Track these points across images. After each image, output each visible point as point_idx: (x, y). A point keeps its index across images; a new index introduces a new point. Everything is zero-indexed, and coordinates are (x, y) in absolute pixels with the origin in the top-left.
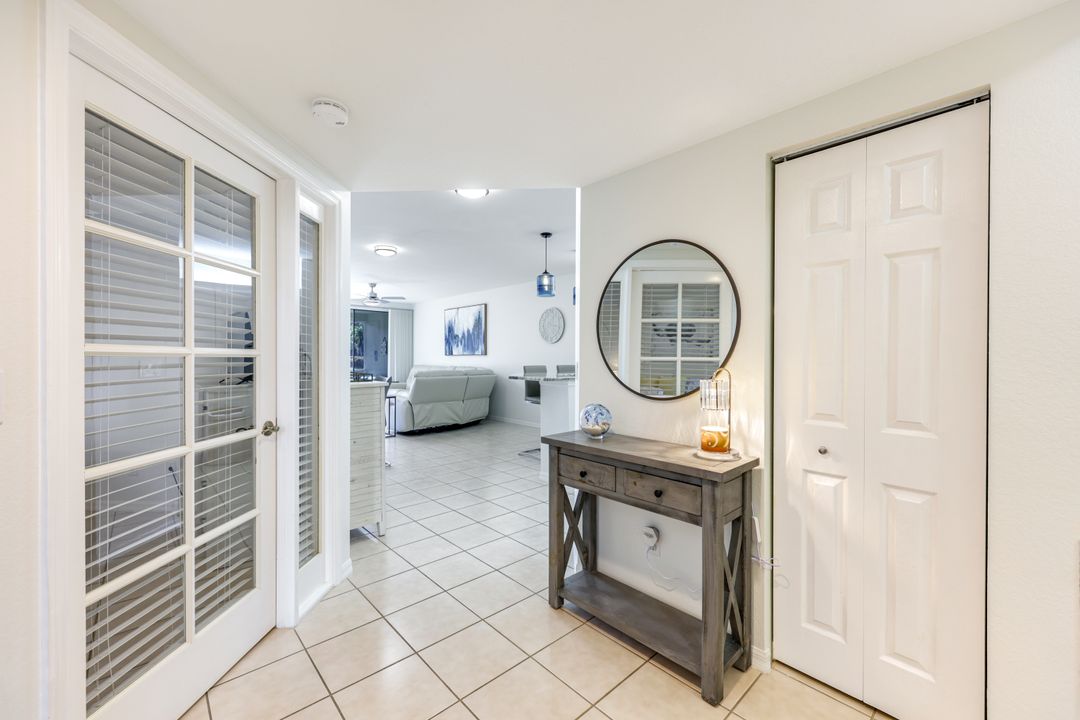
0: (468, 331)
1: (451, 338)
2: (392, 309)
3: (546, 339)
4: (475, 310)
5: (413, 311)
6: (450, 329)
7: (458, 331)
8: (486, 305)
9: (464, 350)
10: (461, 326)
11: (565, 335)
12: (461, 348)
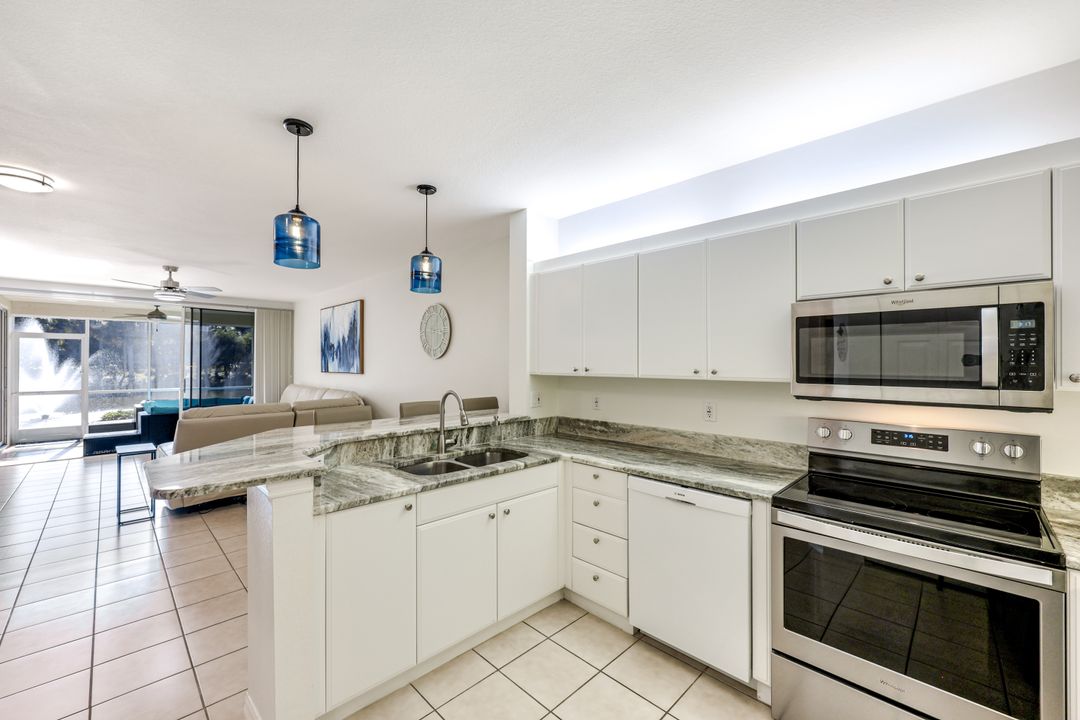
0: (344, 339)
1: (327, 349)
2: (258, 308)
3: (429, 353)
4: (350, 308)
5: (293, 311)
6: (326, 336)
7: (334, 340)
8: (362, 302)
9: (339, 366)
10: (337, 332)
11: (452, 347)
12: (336, 361)
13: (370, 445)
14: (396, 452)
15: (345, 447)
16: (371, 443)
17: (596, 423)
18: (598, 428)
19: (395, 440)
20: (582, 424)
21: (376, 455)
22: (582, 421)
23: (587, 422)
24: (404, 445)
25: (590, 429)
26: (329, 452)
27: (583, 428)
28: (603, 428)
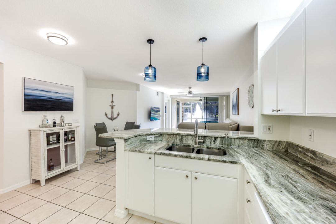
4: (236, 92)
6: (233, 102)
8: (238, 89)
12: (234, 111)
13: (172, 136)
14: (181, 140)
15: (165, 135)
16: (173, 135)
17: (308, 150)
18: (309, 154)
19: (181, 136)
20: (300, 149)
21: (174, 140)
22: (300, 147)
23: (303, 148)
24: (184, 138)
25: (304, 154)
26: (157, 135)
27: (300, 152)
28: (312, 156)
